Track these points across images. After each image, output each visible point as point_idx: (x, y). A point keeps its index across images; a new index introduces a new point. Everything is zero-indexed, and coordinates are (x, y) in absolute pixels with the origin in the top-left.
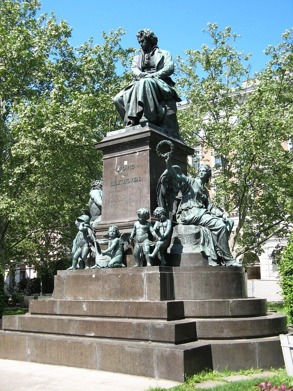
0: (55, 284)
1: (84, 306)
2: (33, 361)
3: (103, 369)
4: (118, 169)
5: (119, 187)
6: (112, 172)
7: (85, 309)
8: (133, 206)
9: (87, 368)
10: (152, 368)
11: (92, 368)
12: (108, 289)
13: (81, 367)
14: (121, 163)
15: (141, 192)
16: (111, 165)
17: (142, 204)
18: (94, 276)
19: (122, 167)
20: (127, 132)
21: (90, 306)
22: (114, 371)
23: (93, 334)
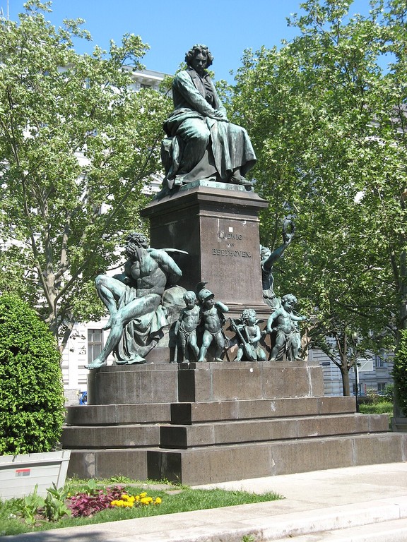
0: (196, 381)
1: (272, 406)
2: (279, 474)
3: (359, 464)
4: (221, 235)
5: (224, 259)
6: (213, 237)
7: (274, 410)
8: (242, 286)
9: (344, 466)
10: (401, 453)
11: (349, 465)
12: (270, 386)
13: (339, 467)
14: (225, 228)
15: (251, 271)
16: (213, 226)
17: (253, 285)
18: (251, 370)
19: (227, 234)
20: (227, 189)
21: (279, 406)
22: (370, 464)
23: (316, 435)
